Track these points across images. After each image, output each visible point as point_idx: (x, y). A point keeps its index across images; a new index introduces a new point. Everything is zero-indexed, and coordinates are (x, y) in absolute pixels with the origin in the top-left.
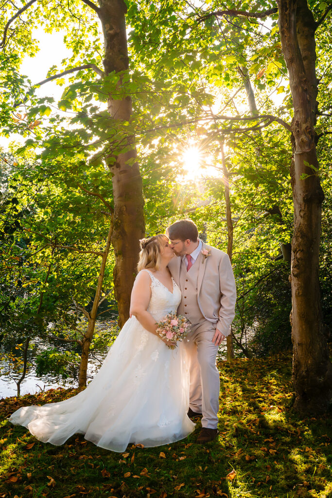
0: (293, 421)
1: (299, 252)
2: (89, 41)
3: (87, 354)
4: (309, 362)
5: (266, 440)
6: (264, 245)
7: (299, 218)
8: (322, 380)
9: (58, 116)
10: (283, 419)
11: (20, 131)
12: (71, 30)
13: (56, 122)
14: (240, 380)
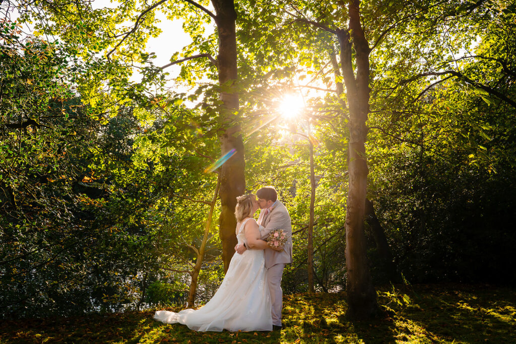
0: (343, 322)
2: (203, 27)
5: (323, 330)
6: (342, 200)
8: (365, 295)
10: (338, 321)
12: (189, 18)
14: (315, 304)
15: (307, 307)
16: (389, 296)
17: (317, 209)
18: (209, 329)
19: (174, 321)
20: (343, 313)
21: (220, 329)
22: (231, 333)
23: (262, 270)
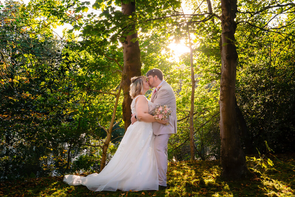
0: (219, 182)
1: (224, 87)
3: (105, 153)
4: (229, 149)
5: (202, 189)
6: (215, 94)
7: (224, 68)
8: (236, 159)
9: (92, 13)
10: (214, 181)
11: (70, 22)
13: (91, 17)
14: (196, 169)
15: (189, 171)
16: (255, 160)
17: (196, 100)
18: (104, 189)
19: (78, 183)
20: (217, 175)
21: (114, 189)
22: (123, 193)
23: (150, 139)
